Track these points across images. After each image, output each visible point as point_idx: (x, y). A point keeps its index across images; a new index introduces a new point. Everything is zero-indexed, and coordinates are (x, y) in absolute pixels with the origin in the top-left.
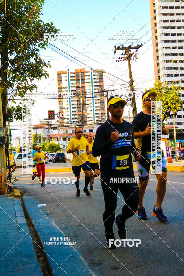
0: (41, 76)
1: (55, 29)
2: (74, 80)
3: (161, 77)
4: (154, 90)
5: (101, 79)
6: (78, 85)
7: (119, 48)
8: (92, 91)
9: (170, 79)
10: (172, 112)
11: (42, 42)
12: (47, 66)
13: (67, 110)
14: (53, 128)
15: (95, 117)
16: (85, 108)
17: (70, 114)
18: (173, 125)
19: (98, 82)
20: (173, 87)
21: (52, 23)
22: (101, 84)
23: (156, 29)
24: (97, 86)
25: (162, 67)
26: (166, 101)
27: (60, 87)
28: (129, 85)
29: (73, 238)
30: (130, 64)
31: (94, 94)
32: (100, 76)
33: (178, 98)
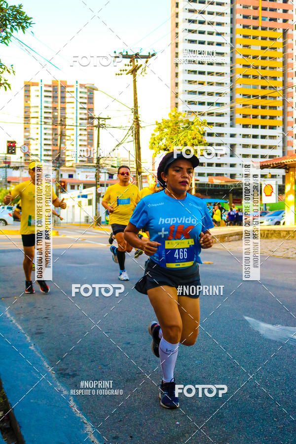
1: (25, 16)
2: (50, 97)
3: (179, 104)
4: (168, 122)
5: (91, 99)
6: (55, 105)
8: (77, 117)
11: (4, 34)
12: (9, 72)
13: (35, 142)
14: (13, 167)
16: (64, 141)
17: (41, 148)
19: (85, 103)
20: (195, 120)
21: (20, 6)
22: (90, 106)
23: (177, 32)
24: (85, 109)
25: (182, 89)
26: (185, 140)
27: (27, 105)
30: (135, 81)
31: (79, 121)
32: (89, 94)
33: (202, 138)
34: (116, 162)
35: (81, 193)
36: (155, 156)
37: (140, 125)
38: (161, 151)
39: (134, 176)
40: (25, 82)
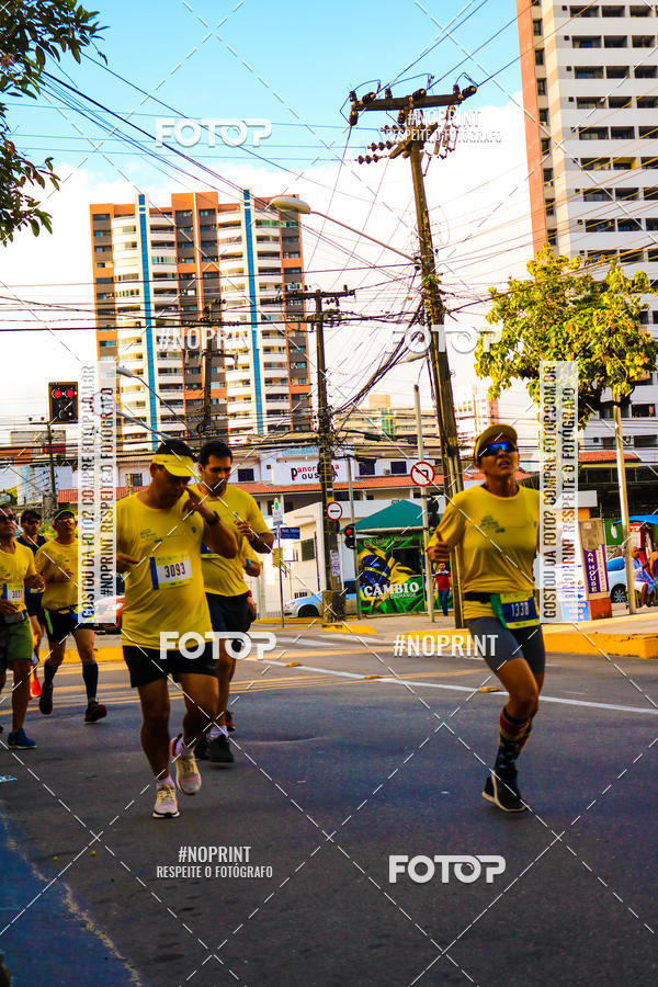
0: (11, 223)
1: (76, 9)
2: (170, 244)
3: (559, 233)
4: (528, 290)
5: (291, 240)
6: (187, 267)
7: (370, 103)
8: (253, 296)
9: (602, 241)
10: (608, 389)
11: (19, 68)
12: (41, 182)
13: (134, 382)
14: (71, 462)
15: (264, 411)
16: (220, 370)
17: (152, 399)
18: (613, 447)
19: (275, 254)
20: (612, 277)
22: (291, 262)
23: (537, 17)
24: (274, 271)
25: (564, 187)
26: (583, 339)
27: (103, 274)
28: (417, 268)
29: (160, 966)
30: (418, 176)
31: (259, 308)
32: (284, 225)
33: (636, 328)
34: (378, 424)
35: (281, 523)
36: (496, 396)
37: (444, 304)
38: (512, 379)
39: (437, 461)
40: (92, 207)
